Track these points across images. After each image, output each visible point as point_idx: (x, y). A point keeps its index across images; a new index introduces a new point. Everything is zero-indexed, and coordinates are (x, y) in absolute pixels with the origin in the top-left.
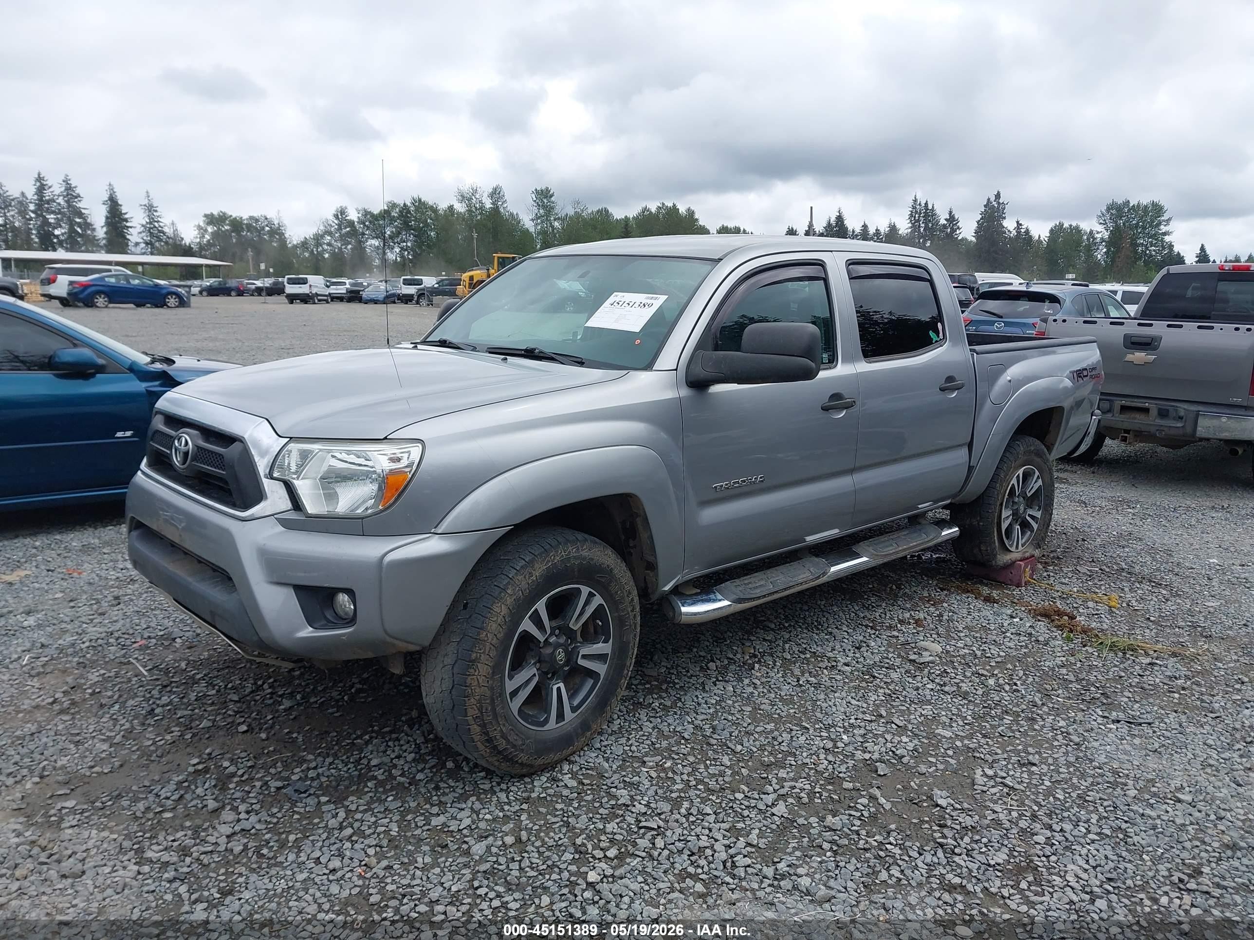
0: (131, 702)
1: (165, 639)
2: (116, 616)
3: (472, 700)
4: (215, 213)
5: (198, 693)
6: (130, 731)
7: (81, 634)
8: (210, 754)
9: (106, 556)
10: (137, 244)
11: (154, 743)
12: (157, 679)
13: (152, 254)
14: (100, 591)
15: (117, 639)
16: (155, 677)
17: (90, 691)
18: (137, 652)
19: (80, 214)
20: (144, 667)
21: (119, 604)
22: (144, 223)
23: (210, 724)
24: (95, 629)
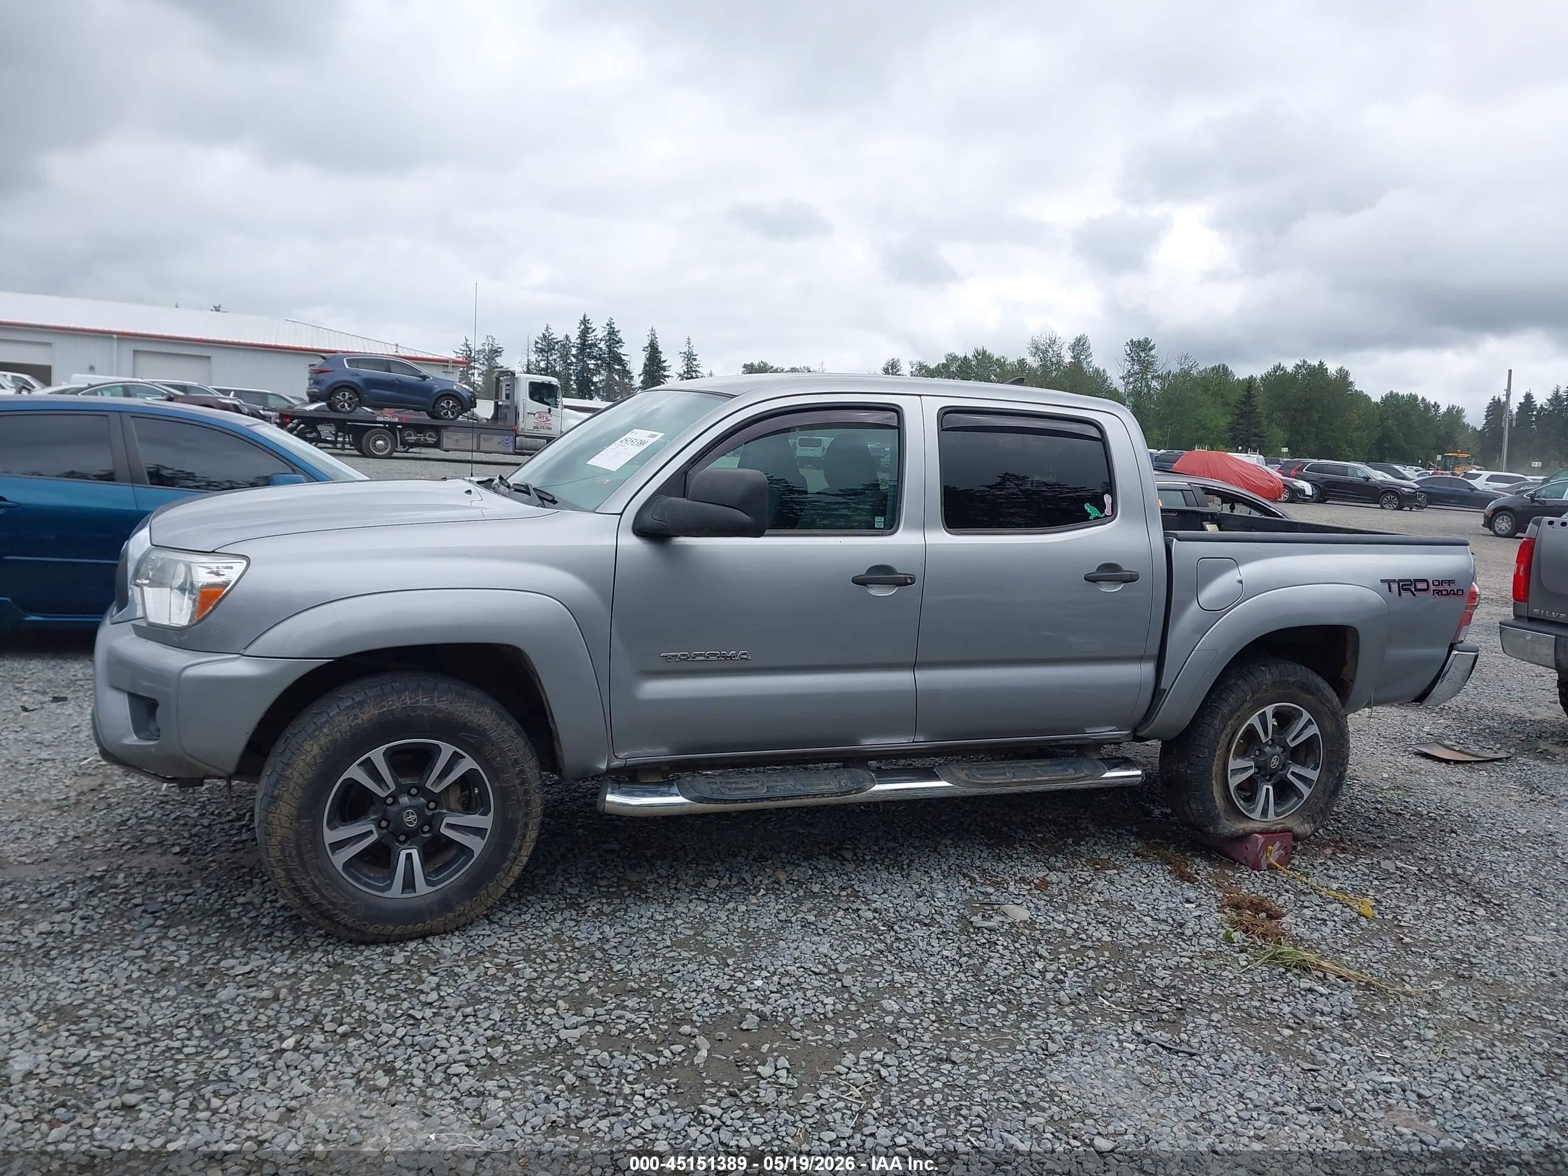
0: (119, 811)
4: (754, 361)
5: (184, 813)
6: (90, 834)
11: (93, 847)
19: (620, 361)
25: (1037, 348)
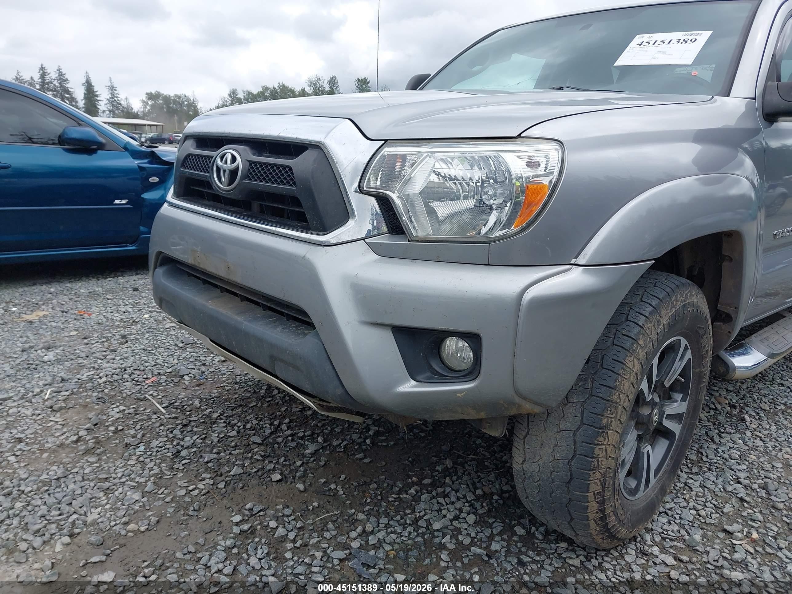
0: (155, 443)
1: (175, 376)
2: (126, 353)
3: (598, 474)
4: (153, 92)
5: (219, 433)
6: (160, 476)
7: (97, 369)
8: (251, 510)
9: (109, 301)
10: (104, 111)
11: (188, 492)
12: (176, 418)
13: (113, 117)
14: (109, 330)
15: (130, 375)
16: (174, 415)
17: (112, 428)
18: (150, 388)
19: (68, 92)
20: (161, 404)
21: (127, 342)
22: (108, 98)
23: (240, 471)
24: (109, 365)
25: (311, 83)
